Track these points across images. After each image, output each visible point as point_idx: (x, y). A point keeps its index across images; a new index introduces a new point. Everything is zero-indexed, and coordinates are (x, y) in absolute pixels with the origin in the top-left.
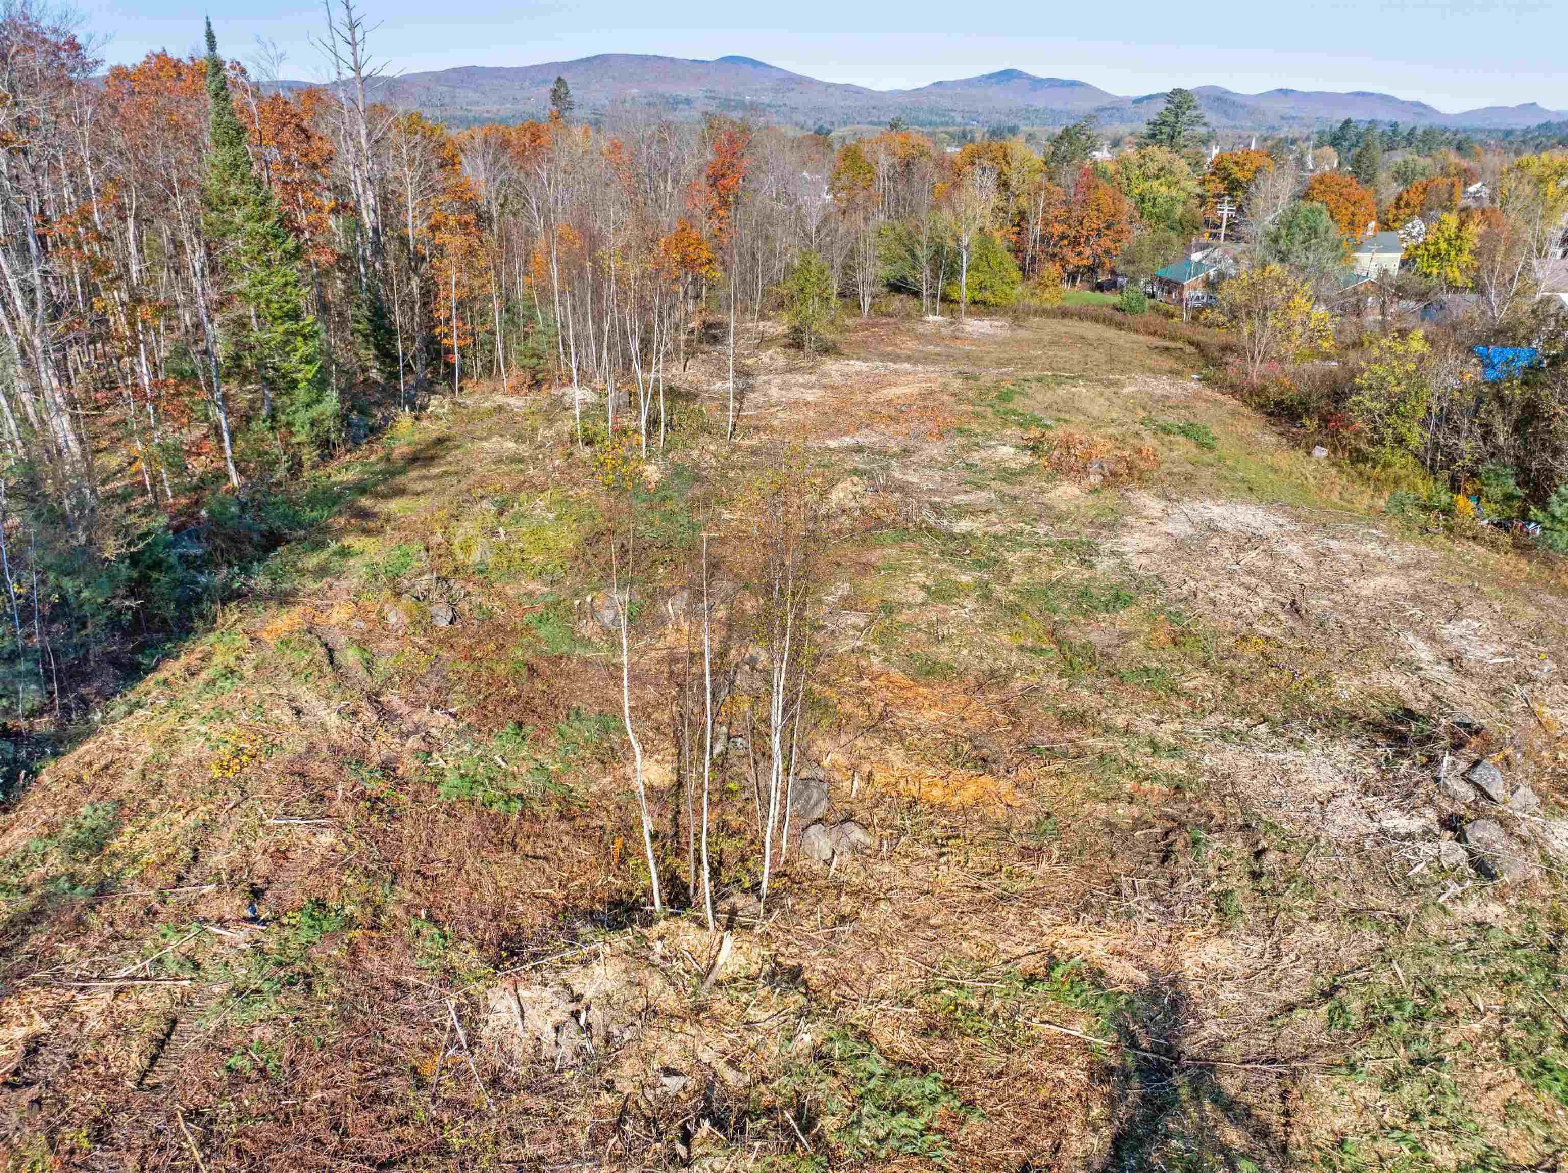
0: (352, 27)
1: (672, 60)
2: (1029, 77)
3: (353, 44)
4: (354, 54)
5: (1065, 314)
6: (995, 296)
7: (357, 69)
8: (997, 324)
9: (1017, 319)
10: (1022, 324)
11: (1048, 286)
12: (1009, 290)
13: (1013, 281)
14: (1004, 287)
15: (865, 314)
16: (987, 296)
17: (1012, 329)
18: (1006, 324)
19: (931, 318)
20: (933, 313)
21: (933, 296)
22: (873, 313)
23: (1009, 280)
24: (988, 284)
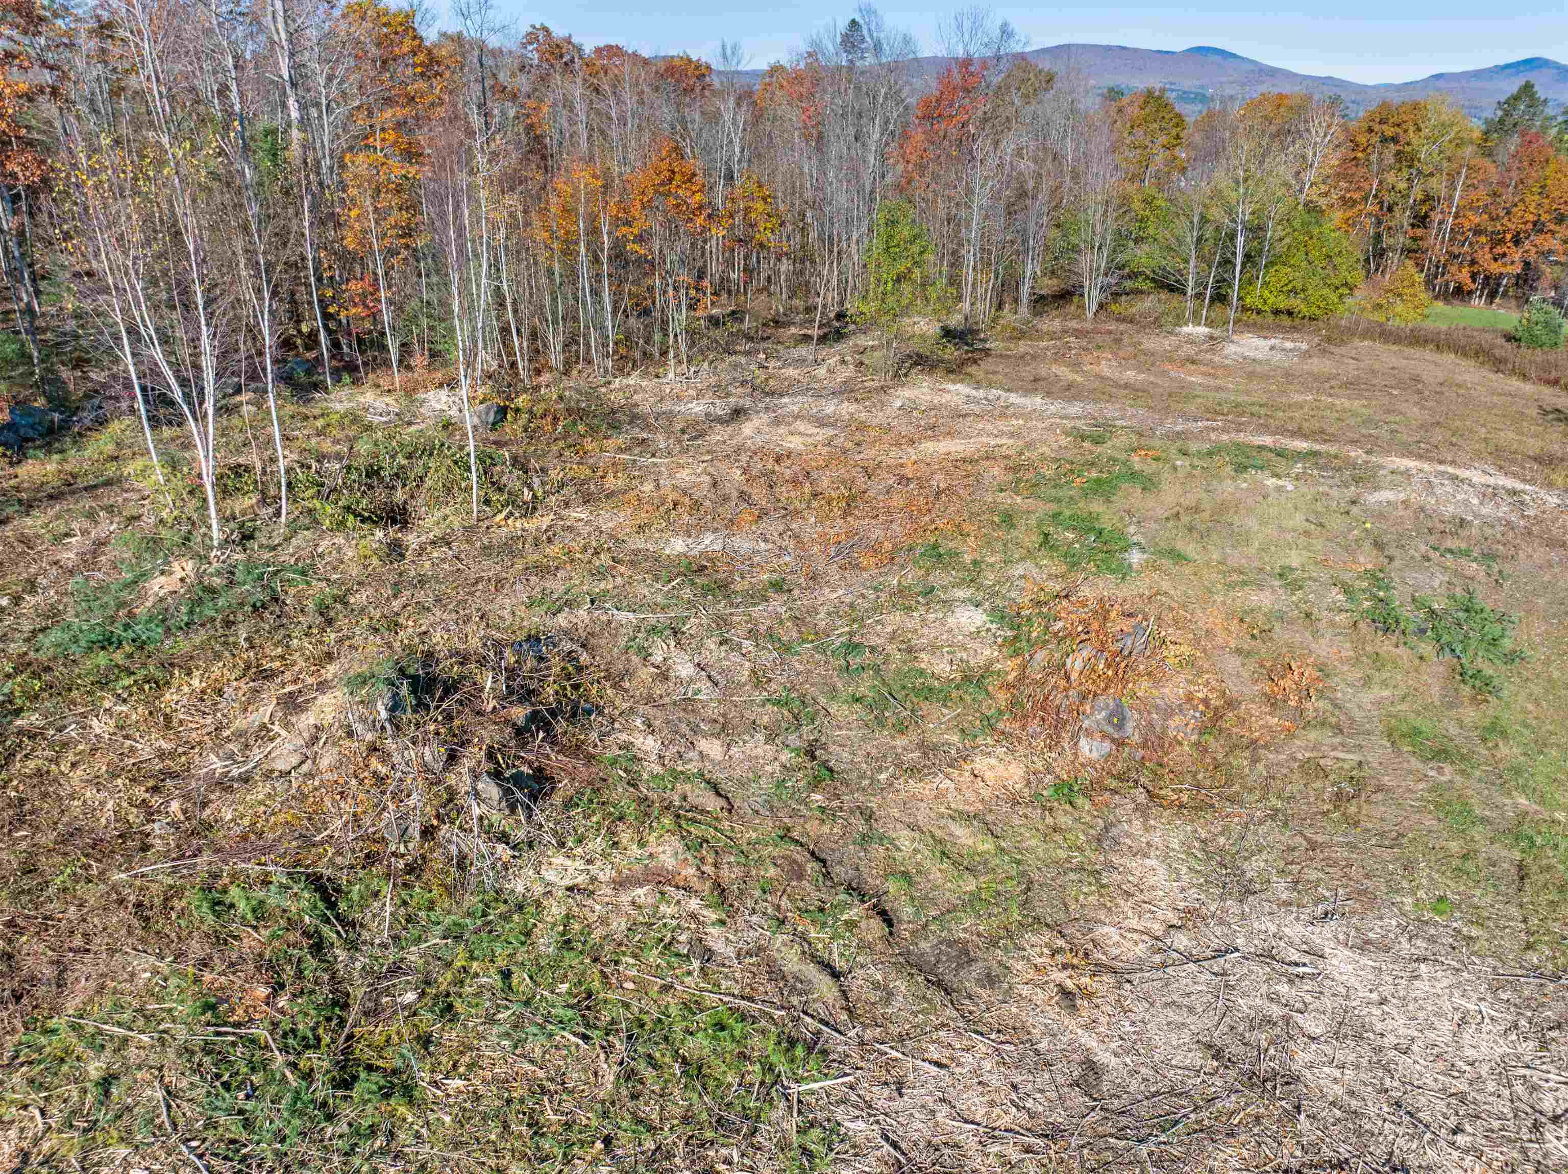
1: (1135, 50)
5: (1418, 339)
6: (1309, 305)
8: (1289, 345)
9: (1329, 340)
10: (1333, 349)
11: (1400, 295)
12: (1334, 298)
13: (1346, 284)
14: (1326, 291)
15: (1090, 315)
16: (1295, 303)
17: (1306, 355)
18: (1304, 346)
19: (1189, 329)
20: (1196, 318)
21: (1199, 296)
22: (1102, 316)
23: (1337, 282)
24: (1299, 286)
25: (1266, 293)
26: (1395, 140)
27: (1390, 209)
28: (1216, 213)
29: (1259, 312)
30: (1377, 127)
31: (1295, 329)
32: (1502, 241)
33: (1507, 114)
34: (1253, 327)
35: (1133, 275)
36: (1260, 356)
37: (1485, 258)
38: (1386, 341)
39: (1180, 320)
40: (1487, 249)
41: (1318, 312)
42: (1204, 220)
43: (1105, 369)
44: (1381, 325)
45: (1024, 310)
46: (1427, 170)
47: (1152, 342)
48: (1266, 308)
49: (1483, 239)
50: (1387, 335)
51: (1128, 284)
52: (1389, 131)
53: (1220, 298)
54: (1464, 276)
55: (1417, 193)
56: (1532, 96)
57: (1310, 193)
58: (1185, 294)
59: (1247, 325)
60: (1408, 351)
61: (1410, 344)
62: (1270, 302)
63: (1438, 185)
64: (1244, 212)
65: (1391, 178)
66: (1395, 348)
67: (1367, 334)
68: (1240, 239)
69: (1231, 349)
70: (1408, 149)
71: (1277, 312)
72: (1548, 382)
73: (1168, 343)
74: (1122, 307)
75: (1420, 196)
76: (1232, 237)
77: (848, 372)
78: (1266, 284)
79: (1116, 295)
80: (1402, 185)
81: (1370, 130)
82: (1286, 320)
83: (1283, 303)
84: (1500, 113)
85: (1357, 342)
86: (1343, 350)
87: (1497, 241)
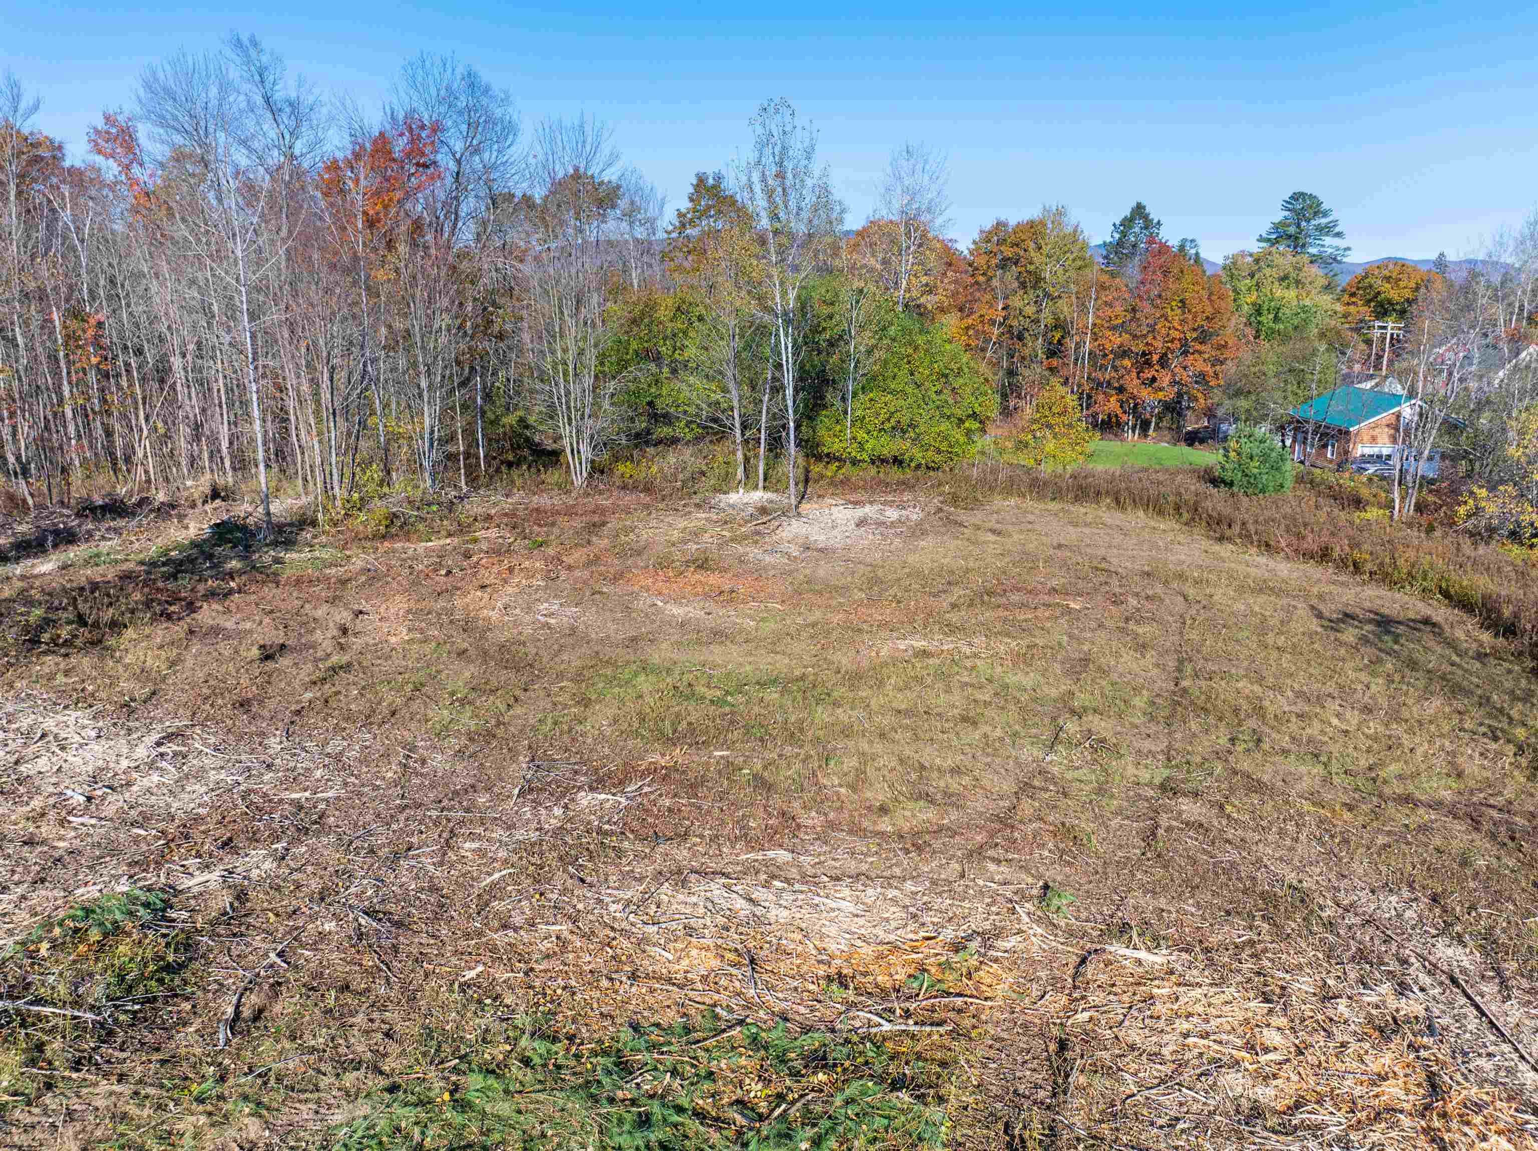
8: (892, 514)
9: (955, 500)
10: (962, 515)
11: (1049, 426)
12: (959, 435)
13: (974, 416)
14: (944, 426)
15: (579, 480)
16: (904, 446)
17: (918, 531)
18: (915, 515)
20: (750, 479)
21: (752, 445)
22: (600, 483)
23: (959, 413)
24: (905, 421)
25: (861, 435)
26: (1015, 260)
27: (1020, 338)
29: (855, 462)
30: (995, 249)
31: (903, 486)
32: (1148, 363)
33: (1124, 234)
34: (842, 486)
36: (836, 539)
37: (1132, 384)
38: (1041, 497)
39: (725, 484)
40: (1134, 375)
41: (938, 458)
44: (1028, 471)
46: (1054, 291)
48: (865, 456)
49: (1127, 363)
52: (1009, 252)
54: (1113, 404)
55: (1047, 318)
56: (1146, 218)
59: (832, 483)
61: (1077, 499)
62: (868, 446)
65: (1016, 302)
66: (1054, 506)
67: (1010, 488)
69: (793, 529)
70: (1031, 268)
71: (879, 461)
72: (1308, 555)
74: (634, 467)
75: (1050, 321)
78: (858, 421)
79: (622, 446)
80: (1030, 310)
81: (988, 252)
82: (895, 474)
83: (889, 446)
84: (1117, 236)
85: (998, 502)
86: (977, 517)
87: (1144, 361)
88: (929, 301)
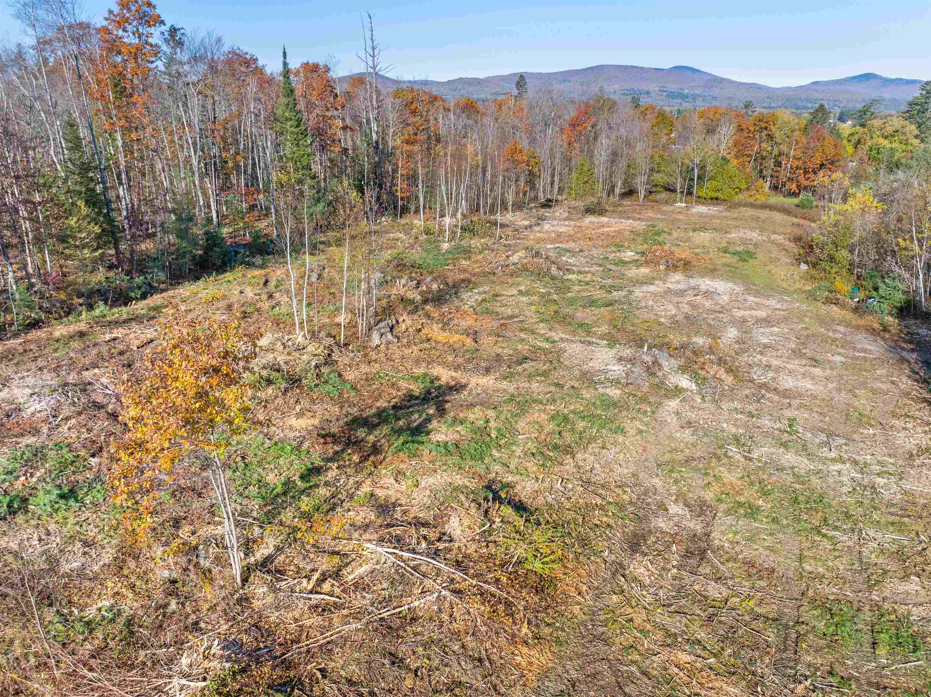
0: (373, 49)
1: (642, 68)
2: (881, 78)
3: (373, 57)
4: (373, 61)
5: (764, 207)
6: (724, 195)
7: (374, 68)
8: (716, 209)
9: (731, 207)
10: (731, 210)
11: (758, 191)
12: (733, 193)
14: (730, 190)
15: (641, 200)
16: (719, 195)
17: (722, 212)
18: (721, 209)
19: (679, 204)
20: (681, 201)
21: (682, 192)
22: (646, 200)
24: (720, 188)
25: (707, 191)
26: (766, 128)
27: (764, 159)
28: (687, 161)
29: (705, 198)
30: (758, 123)
31: (718, 204)
33: (814, 117)
34: (703, 204)
35: (656, 186)
36: (704, 212)
38: (753, 208)
39: (675, 201)
41: (727, 198)
42: (683, 164)
43: (650, 214)
44: (751, 202)
45: (617, 198)
46: (779, 141)
47: (665, 208)
48: (707, 197)
50: (752, 206)
51: (654, 189)
52: (763, 125)
53: (690, 193)
56: (824, 110)
57: (723, 153)
58: (676, 191)
60: (760, 211)
61: (761, 208)
62: (709, 195)
63: (784, 148)
64: (697, 160)
67: (745, 205)
68: (696, 170)
69: (694, 210)
70: (771, 133)
71: (712, 199)
73: (671, 208)
74: (652, 197)
75: (777, 153)
76: (693, 170)
77: (566, 214)
78: (707, 188)
79: (651, 192)
80: (769, 149)
81: (755, 125)
82: (715, 201)
83: (714, 195)
84: (811, 117)
85: (741, 208)
86: (735, 210)
87: (806, 172)
88: (728, 157)
